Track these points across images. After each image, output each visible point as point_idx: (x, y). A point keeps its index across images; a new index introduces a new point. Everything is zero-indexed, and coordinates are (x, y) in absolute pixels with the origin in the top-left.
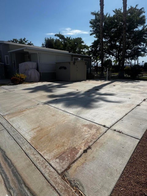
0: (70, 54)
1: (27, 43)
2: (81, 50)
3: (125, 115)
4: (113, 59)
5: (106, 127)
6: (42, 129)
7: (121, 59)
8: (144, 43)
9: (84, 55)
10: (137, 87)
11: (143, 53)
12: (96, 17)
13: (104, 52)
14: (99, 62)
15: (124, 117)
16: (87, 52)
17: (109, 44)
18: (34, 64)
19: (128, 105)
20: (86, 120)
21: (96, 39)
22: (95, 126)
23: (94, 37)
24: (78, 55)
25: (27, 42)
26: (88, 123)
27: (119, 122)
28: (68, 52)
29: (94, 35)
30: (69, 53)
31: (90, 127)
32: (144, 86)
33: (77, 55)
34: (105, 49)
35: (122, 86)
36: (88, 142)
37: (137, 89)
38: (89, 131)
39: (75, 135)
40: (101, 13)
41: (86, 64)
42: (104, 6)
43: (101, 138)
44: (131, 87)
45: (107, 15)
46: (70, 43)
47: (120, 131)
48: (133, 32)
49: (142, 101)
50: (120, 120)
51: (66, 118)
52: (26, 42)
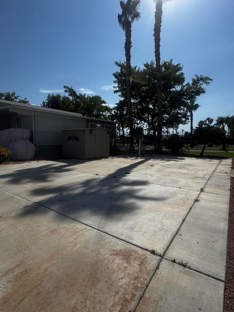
0: (84, 119)
1: (18, 100)
2: (101, 113)
3: (183, 223)
4: (145, 126)
5: (157, 255)
6: (26, 272)
7: (156, 127)
8: (184, 107)
9: (105, 120)
10: (184, 168)
11: (184, 119)
12: (121, 69)
13: (133, 116)
14: (127, 131)
15: (181, 226)
16: (109, 116)
17: (139, 107)
18: (26, 133)
19: (181, 201)
20: (118, 240)
21: (122, 99)
22: (136, 252)
23: (119, 96)
24: (97, 119)
25: (19, 98)
26: (121, 246)
27: (175, 239)
28: (81, 115)
29: (120, 93)
30: (83, 117)
31: (127, 256)
32: (194, 166)
33: (95, 120)
34: (134, 113)
35: (163, 166)
36: (126, 300)
37: (185, 171)
38: (126, 268)
39: (98, 280)
40: (127, 65)
41: (108, 133)
42: (131, 58)
43: (150, 285)
44: (176, 167)
45: (135, 68)
46: (84, 103)
47: (184, 262)
48: (170, 92)
49: (199, 192)
50: (177, 233)
51: (79, 236)
52: (16, 98)
